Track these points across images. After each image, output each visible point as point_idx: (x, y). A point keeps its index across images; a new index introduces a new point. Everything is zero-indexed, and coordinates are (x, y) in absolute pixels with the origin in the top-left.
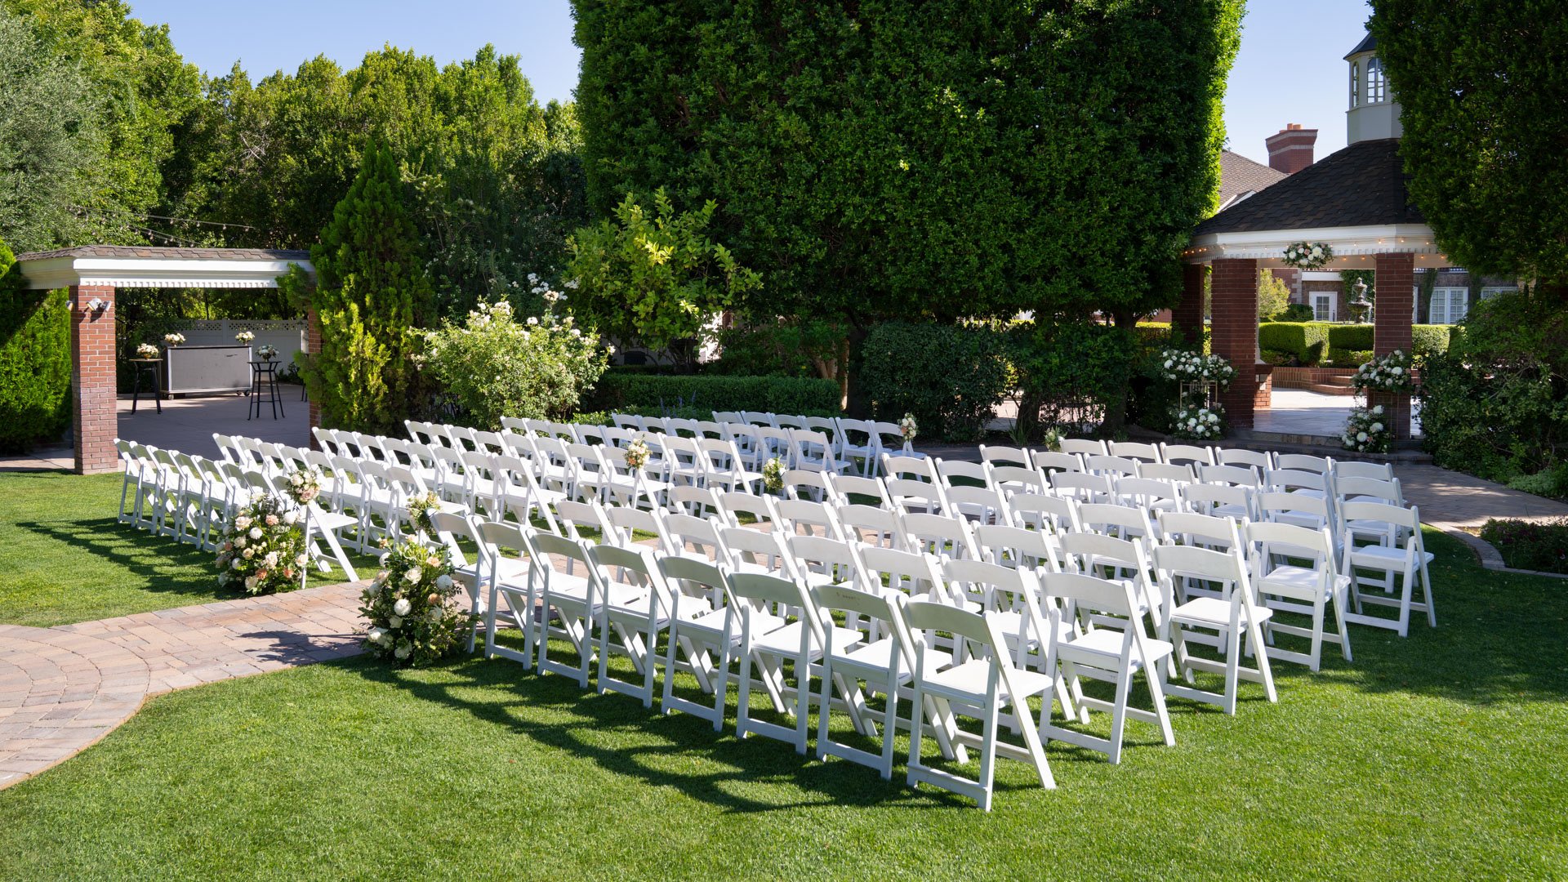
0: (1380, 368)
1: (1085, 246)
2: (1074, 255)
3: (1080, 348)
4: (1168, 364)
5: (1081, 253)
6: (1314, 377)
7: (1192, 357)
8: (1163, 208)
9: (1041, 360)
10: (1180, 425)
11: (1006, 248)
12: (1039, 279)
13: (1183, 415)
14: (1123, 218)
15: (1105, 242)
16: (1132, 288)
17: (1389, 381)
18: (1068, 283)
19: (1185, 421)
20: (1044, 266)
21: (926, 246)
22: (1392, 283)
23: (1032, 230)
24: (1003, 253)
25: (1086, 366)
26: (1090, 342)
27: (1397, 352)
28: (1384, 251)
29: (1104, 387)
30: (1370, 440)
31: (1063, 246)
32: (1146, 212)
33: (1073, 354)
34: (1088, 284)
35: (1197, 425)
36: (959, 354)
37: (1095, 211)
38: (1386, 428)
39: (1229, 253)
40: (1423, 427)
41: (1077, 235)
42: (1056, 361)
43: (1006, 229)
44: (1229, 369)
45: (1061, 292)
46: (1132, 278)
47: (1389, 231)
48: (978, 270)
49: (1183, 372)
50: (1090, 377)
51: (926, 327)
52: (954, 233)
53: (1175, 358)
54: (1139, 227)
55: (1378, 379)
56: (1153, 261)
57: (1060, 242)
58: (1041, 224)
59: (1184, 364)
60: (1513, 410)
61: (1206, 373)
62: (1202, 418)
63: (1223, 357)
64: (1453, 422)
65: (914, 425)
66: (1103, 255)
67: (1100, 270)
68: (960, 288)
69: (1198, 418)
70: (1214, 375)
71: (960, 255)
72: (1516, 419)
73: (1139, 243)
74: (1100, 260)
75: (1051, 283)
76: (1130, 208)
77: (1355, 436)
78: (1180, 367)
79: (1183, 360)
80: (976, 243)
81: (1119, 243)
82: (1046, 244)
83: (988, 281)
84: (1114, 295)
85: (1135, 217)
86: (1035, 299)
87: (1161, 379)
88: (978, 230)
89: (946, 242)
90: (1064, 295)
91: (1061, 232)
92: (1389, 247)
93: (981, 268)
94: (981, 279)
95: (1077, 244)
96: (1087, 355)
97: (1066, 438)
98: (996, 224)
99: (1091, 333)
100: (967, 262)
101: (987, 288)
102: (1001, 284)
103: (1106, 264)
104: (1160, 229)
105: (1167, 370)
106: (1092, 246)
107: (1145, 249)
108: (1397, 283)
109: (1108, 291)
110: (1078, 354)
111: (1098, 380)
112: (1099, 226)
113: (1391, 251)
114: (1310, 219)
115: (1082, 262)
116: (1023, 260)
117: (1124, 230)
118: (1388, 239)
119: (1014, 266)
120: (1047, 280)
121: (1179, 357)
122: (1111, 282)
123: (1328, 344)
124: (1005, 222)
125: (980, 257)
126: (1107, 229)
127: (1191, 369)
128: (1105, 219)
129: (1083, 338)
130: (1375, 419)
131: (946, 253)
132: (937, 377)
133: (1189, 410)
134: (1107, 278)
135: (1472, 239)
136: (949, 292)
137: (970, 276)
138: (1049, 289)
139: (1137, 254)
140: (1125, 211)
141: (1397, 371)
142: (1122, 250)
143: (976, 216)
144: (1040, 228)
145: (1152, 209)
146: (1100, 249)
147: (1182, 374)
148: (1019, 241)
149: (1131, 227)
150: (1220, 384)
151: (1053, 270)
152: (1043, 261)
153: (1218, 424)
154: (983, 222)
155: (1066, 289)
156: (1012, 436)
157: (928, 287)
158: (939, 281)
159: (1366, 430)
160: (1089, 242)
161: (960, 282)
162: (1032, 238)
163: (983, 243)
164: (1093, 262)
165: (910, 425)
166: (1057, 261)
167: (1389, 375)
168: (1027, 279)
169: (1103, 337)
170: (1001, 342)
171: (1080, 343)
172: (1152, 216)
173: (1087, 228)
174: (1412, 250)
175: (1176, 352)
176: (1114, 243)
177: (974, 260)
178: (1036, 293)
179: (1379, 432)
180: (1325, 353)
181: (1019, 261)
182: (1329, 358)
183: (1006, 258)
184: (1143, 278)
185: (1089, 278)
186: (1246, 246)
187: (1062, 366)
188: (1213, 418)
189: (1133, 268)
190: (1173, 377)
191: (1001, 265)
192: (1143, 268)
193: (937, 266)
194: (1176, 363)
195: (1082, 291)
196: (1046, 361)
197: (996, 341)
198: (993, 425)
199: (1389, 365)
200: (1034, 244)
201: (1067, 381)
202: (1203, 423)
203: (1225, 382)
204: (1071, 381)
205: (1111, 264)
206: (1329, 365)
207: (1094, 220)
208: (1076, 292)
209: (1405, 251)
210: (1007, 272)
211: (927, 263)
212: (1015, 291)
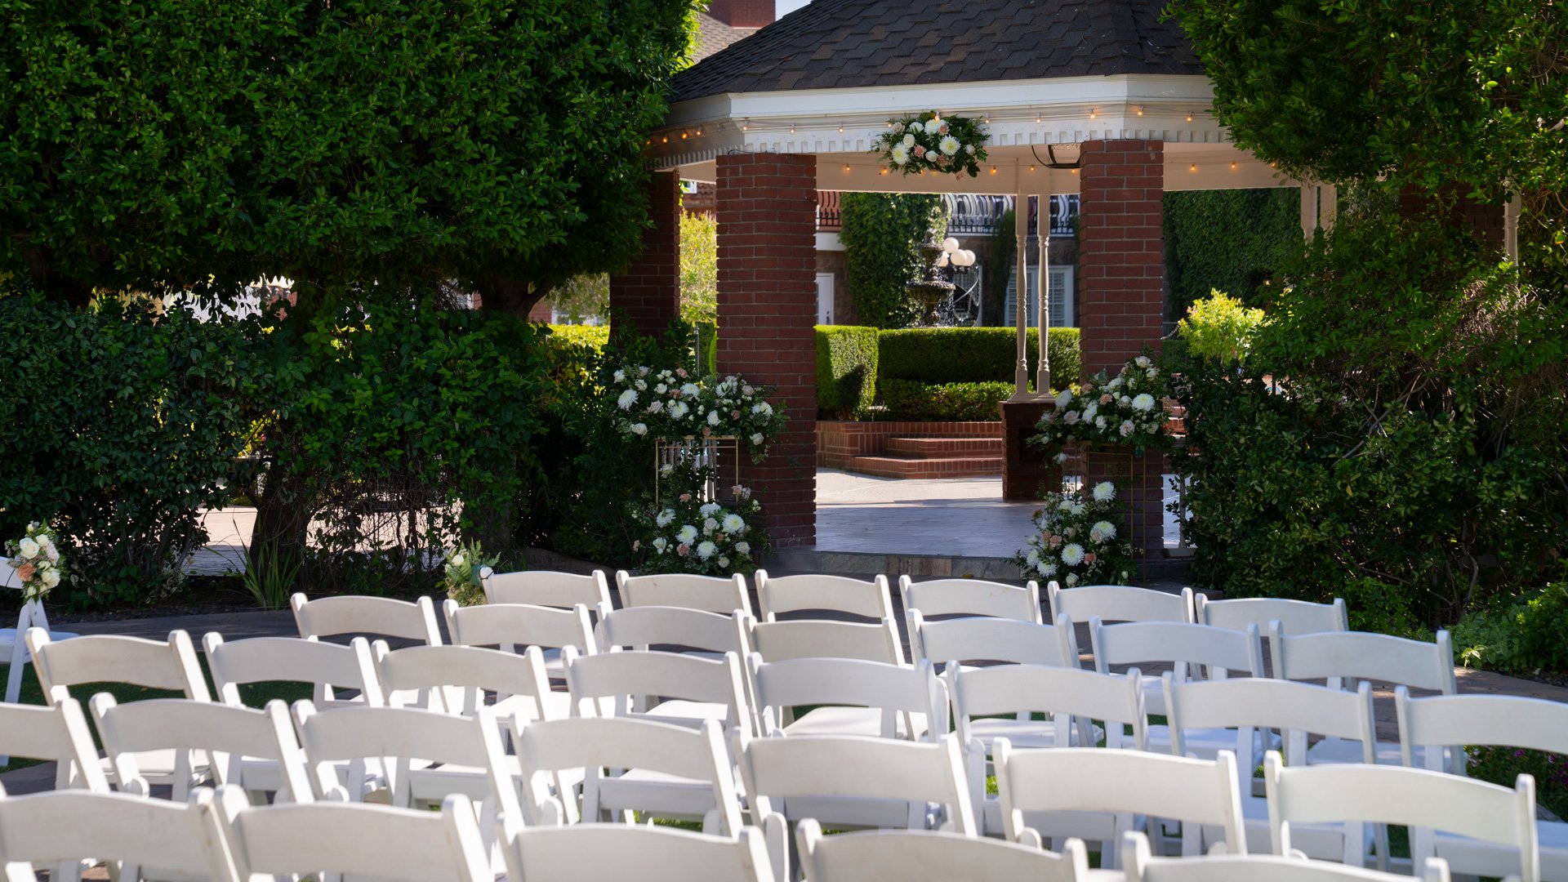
0: (1104, 399)
1: (432, 112)
2: (406, 131)
3: (421, 363)
4: (627, 399)
5: (424, 130)
6: (853, 441)
7: (680, 382)
8: (612, 29)
9: (326, 394)
10: (659, 543)
11: (235, 110)
12: (321, 191)
13: (664, 519)
14: (521, 46)
15: (479, 106)
16: (545, 216)
17: (1126, 428)
18: (393, 201)
19: (671, 532)
20: (334, 160)
21: (21, 97)
22: (1119, 208)
23: (303, 66)
24: (230, 123)
25: (436, 407)
26: (439, 348)
27: (1141, 361)
28: (1100, 136)
29: (478, 457)
30: (1091, 559)
31: (379, 111)
32: (574, 37)
33: (404, 379)
34: (440, 207)
35: (698, 540)
36: (117, 381)
37: (456, 29)
38: (1121, 530)
39: (756, 142)
40: (1187, 529)
41: (412, 86)
42: (363, 396)
43: (237, 64)
44: (766, 408)
45: (375, 224)
46: (545, 193)
47: (1113, 88)
48: (164, 165)
49: (663, 418)
50: (445, 433)
51: (23, 311)
52: (97, 67)
53: (642, 385)
54: (559, 72)
55: (1101, 422)
56: (589, 154)
57: (373, 100)
58: (323, 53)
59: (665, 398)
60: (1402, 482)
61: (713, 418)
62: (710, 525)
63: (753, 382)
64: (1273, 514)
65: (54, 554)
66: (474, 134)
67: (470, 172)
68: (116, 210)
69: (699, 526)
70: (732, 423)
71: (118, 126)
72: (1408, 501)
73: (556, 110)
74: (469, 147)
75: (351, 202)
76: (541, 25)
77: (1057, 553)
78: (656, 407)
79: (661, 389)
80: (160, 94)
81: (514, 109)
82: (338, 106)
83: (193, 193)
84: (504, 233)
85: (551, 47)
86: (313, 240)
87: (609, 433)
88: (163, 62)
89: (75, 91)
90: (383, 232)
91: (375, 77)
92: (1113, 128)
93: (172, 160)
94: (172, 187)
95: (414, 107)
96: (436, 379)
97: (497, 570)
98: (210, 47)
99: (445, 326)
100: (134, 144)
101: (188, 209)
102: (225, 203)
103: (483, 157)
104: (604, 78)
105: (624, 413)
106: (450, 115)
107: (573, 126)
108: (1131, 208)
109: (488, 223)
110: (417, 376)
111: (464, 440)
112: (466, 65)
113: (1116, 136)
114: (937, 64)
115: (423, 152)
116: (280, 141)
117: (523, 75)
118: (1110, 108)
119: (258, 156)
120: (340, 193)
121: (652, 383)
122: (494, 201)
123: (874, 372)
124: (232, 45)
125: (168, 130)
126: (484, 72)
127: (679, 410)
128: (480, 48)
129: (426, 339)
130: (1096, 514)
131: (76, 119)
132: (57, 439)
133: (679, 508)
134: (486, 193)
135: (1318, 97)
136: (87, 220)
137: (143, 181)
138: (346, 217)
139: (553, 136)
140: (526, 31)
141: (1144, 402)
142: (520, 126)
143: (158, 25)
144: (324, 65)
145: (586, 30)
146: (468, 120)
147: (659, 423)
148: (271, 95)
149: (539, 71)
150: (746, 444)
151: (357, 168)
152: (332, 146)
153: (747, 537)
154: (180, 42)
155: (386, 217)
156: (253, 588)
157: (25, 206)
158: (57, 189)
159: (1082, 539)
160: (443, 103)
161: (115, 194)
162: (303, 88)
163: (177, 96)
164: (451, 151)
165: (42, 554)
166: (367, 147)
167: (1127, 413)
168: (286, 189)
169: (471, 337)
170: (224, 349)
171: (419, 350)
172: (587, 46)
173: (438, 68)
174: (1157, 135)
175: (644, 370)
176: (503, 107)
177: (154, 140)
178: (316, 225)
179: (1110, 542)
180: (868, 391)
181: (271, 145)
182: (878, 400)
183: (238, 135)
184: (570, 195)
185: (442, 192)
186: (795, 123)
187: (378, 407)
188: (734, 523)
189: (547, 171)
190: (641, 429)
191: (226, 151)
192: (565, 172)
193: (52, 151)
194: (646, 398)
195: (426, 221)
196: (338, 395)
197: (211, 347)
198: (198, 563)
199: (1124, 390)
200: (309, 102)
201: (390, 444)
202: (713, 538)
203: (757, 438)
204: (401, 445)
205: (494, 157)
206: (879, 416)
207: (454, 48)
208: (411, 226)
209: (1143, 136)
210: (239, 171)
211: (25, 142)
212: (260, 220)
